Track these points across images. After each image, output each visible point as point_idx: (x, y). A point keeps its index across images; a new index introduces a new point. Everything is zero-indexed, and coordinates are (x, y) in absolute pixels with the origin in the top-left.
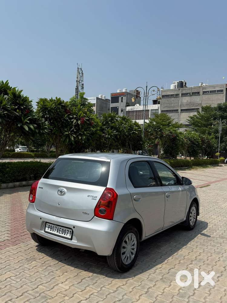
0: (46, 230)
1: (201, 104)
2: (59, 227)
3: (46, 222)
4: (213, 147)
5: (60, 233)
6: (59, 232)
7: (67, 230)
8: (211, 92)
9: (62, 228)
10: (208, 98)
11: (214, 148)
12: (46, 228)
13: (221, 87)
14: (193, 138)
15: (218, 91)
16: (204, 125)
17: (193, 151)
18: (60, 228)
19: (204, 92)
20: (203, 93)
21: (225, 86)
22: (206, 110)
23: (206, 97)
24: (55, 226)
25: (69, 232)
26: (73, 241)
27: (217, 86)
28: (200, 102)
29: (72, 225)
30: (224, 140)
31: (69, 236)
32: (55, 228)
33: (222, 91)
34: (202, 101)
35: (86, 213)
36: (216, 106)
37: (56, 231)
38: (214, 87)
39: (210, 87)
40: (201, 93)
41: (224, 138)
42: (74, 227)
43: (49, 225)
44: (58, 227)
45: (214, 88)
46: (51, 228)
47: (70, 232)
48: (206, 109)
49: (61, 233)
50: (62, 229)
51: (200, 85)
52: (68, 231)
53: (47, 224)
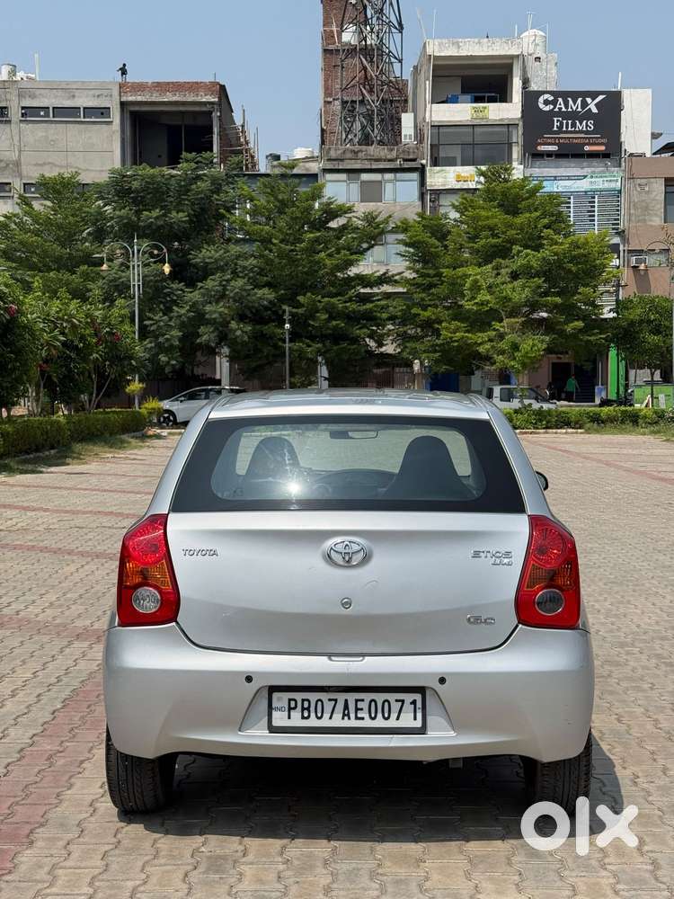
0: (276, 723)
1: (18, 164)
2: (352, 697)
3: (273, 689)
4: (131, 358)
5: (363, 719)
6: (352, 716)
7: (397, 701)
8: (59, 111)
9: (368, 697)
10: (47, 137)
11: (134, 362)
12: (275, 714)
13: (98, 93)
14: (67, 321)
15: (89, 111)
16: (58, 260)
17: (65, 377)
18: (357, 701)
19: (28, 112)
20: (23, 115)
21: (116, 92)
22: (59, 192)
23: (34, 133)
24: (324, 696)
25: (408, 707)
26: (430, 734)
27: (84, 88)
28: (14, 156)
29: (432, 675)
30: (151, 325)
31: (408, 720)
32: (328, 706)
33: (104, 112)
34: (20, 151)
35: (477, 620)
36: (103, 178)
37: (338, 715)
38: (68, 90)
39: (52, 88)
40: (15, 113)
41: (150, 319)
42: (442, 681)
43: (290, 700)
44: (341, 697)
45: (69, 98)
46: (303, 709)
47: (414, 702)
48: (57, 189)
49: (366, 716)
50: (367, 703)
51: (4, 77)
52: (403, 701)
53: (276, 695)
